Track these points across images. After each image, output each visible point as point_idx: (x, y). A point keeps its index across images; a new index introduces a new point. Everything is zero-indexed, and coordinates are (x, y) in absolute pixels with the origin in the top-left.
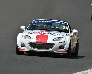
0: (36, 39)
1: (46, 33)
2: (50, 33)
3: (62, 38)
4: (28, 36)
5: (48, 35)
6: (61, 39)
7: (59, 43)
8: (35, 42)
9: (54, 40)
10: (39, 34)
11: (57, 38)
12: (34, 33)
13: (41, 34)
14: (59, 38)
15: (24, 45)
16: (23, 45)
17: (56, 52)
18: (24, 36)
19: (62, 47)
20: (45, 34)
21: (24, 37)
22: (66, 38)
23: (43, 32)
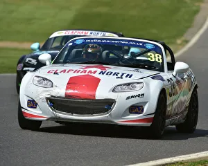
0: (68, 88)
1: (95, 72)
2: (108, 70)
3: (138, 85)
4: (47, 80)
5: (100, 76)
6: (135, 87)
7: (128, 98)
8: (64, 95)
9: (113, 91)
10: (76, 75)
11: (125, 84)
12: (64, 71)
13: (83, 74)
14: (129, 84)
15: (37, 104)
16: (32, 104)
17: (119, 122)
18: (38, 79)
19: (135, 109)
20: (92, 75)
21: (36, 82)
22: (148, 85)
23: (88, 70)
